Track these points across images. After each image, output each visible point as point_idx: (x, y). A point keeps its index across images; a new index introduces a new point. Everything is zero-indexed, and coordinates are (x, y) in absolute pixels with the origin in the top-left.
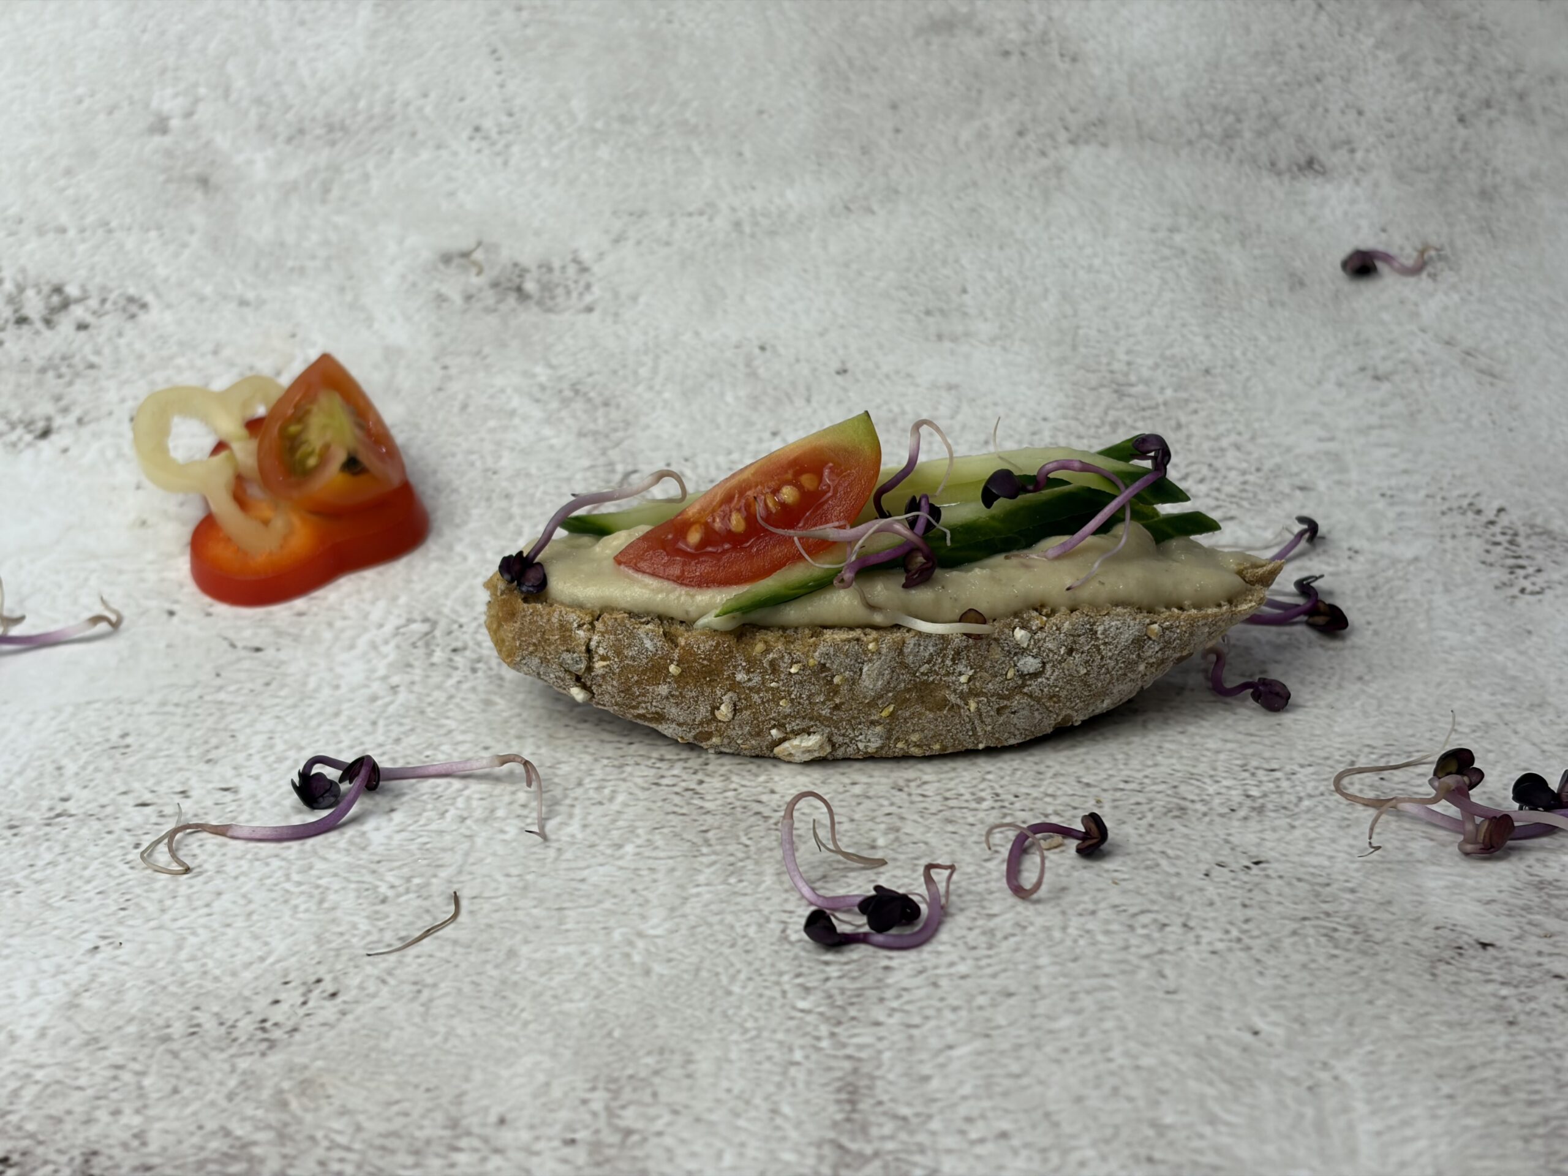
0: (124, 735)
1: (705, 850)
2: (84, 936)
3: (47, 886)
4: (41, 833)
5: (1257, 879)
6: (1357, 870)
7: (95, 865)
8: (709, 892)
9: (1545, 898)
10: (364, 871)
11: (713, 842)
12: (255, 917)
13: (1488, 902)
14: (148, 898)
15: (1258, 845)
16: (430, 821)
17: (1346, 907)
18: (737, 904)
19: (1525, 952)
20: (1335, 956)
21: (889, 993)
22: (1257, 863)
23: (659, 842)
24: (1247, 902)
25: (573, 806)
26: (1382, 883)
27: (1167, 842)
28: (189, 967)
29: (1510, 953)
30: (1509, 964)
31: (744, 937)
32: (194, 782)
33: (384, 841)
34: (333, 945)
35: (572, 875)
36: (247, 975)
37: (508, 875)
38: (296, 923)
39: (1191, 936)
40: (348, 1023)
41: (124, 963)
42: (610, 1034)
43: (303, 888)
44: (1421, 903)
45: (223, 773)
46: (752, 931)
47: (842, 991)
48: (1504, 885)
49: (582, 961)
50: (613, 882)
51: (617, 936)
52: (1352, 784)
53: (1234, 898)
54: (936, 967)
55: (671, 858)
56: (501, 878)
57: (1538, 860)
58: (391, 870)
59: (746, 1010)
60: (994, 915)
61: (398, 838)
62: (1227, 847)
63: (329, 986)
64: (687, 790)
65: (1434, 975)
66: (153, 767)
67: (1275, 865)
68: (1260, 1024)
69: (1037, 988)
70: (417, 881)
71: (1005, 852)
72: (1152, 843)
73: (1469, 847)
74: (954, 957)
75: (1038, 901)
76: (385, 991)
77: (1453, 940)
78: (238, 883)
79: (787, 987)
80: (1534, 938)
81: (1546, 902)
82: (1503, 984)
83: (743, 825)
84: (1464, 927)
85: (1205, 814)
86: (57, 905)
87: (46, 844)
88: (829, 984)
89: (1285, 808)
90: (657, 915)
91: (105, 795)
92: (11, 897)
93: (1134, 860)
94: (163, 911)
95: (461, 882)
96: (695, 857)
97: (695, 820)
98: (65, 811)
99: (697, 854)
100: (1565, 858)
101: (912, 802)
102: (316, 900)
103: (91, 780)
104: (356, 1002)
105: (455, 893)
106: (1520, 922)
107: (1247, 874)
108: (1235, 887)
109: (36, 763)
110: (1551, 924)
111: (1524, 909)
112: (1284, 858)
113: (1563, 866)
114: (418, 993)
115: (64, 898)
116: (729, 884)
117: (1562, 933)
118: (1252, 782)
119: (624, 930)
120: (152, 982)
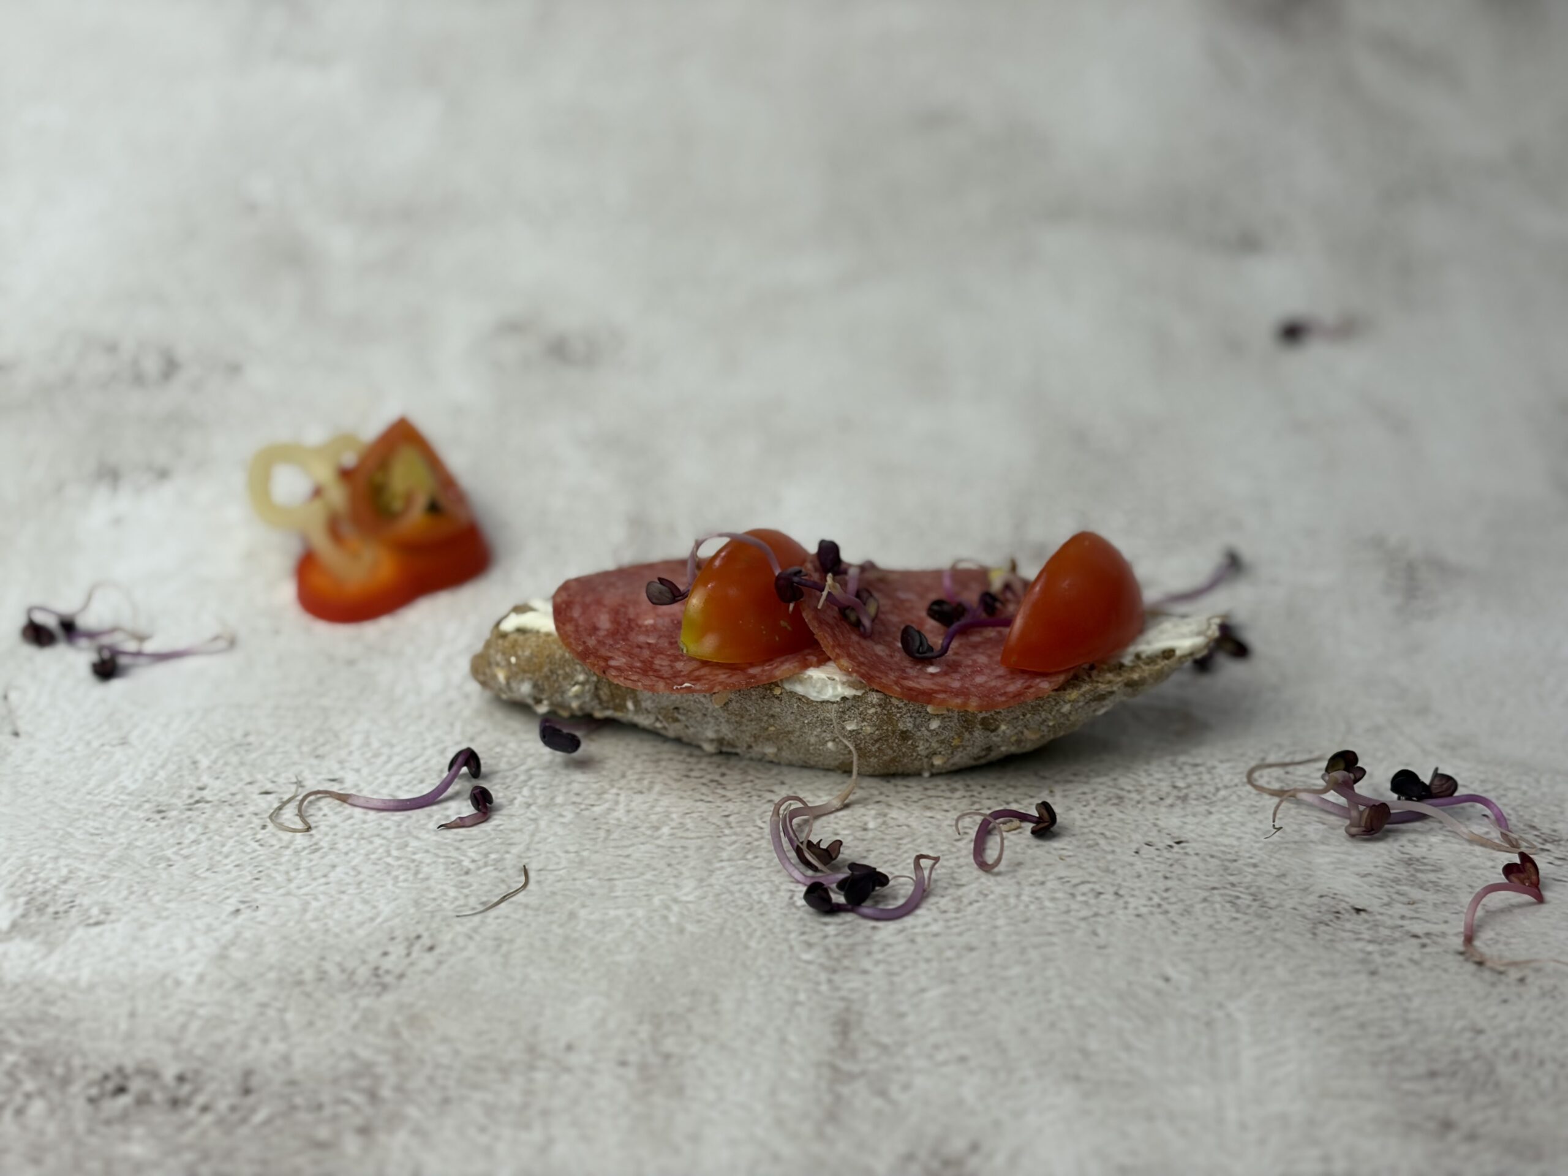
0: (246, 735)
1: (727, 831)
2: (229, 901)
3: (193, 860)
4: (184, 816)
5: (1177, 856)
6: (1260, 849)
7: (231, 843)
8: (731, 866)
9: (1413, 872)
10: (450, 848)
11: (733, 825)
12: (364, 886)
13: (1365, 876)
14: (277, 871)
15: (1180, 828)
17: (1249, 878)
19: (1391, 917)
20: (1236, 919)
21: (875, 948)
22: (1178, 843)
23: (690, 824)
24: (1168, 875)
25: (618, 795)
26: (1279, 859)
27: (1106, 825)
28: (314, 926)
29: (1379, 917)
30: (1377, 926)
31: (759, 902)
32: (307, 774)
34: (429, 908)
35: (620, 852)
36: (361, 932)
37: (567, 852)
38: (397, 891)
39: (1121, 902)
40: (443, 971)
41: (262, 923)
42: (652, 980)
43: (400, 862)
44: (1310, 876)
45: (330, 766)
46: (765, 898)
47: (838, 946)
48: (1380, 862)
49: (629, 921)
50: (653, 858)
51: (656, 901)
52: (1261, 776)
53: (1157, 871)
54: (914, 927)
55: (699, 838)
56: (562, 855)
57: (1410, 841)
58: (472, 847)
59: (761, 961)
60: (963, 885)
62: (1155, 830)
63: (426, 941)
64: (712, 781)
65: (1315, 934)
66: (272, 761)
67: (1194, 845)
68: (1171, 972)
69: (994, 944)
70: (493, 856)
71: (973, 834)
72: (1093, 826)
73: (1354, 830)
75: (999, 874)
76: (472, 945)
77: (1333, 907)
78: (347, 858)
79: (794, 943)
80: (1400, 905)
81: (1413, 875)
82: (1370, 942)
83: (758, 811)
84: (1343, 895)
85: (1138, 802)
86: (203, 875)
87: (190, 826)
88: (828, 941)
89: (1205, 797)
90: (689, 885)
91: (235, 785)
92: (165, 869)
93: (1078, 840)
94: (290, 880)
95: (529, 857)
96: (719, 837)
97: (719, 807)
98: (202, 798)
99: (720, 834)
100: (1433, 839)
101: (898, 792)
102: (412, 872)
103: (222, 772)
104: (450, 954)
105: (524, 866)
106: (1388, 892)
107: (1170, 851)
108: (1159, 862)
109: (176, 759)
110: (1416, 893)
111: (1393, 881)
112: (1200, 839)
113: (1431, 846)
114: (499, 946)
115: (208, 870)
116: (746, 859)
117: (1423, 901)
118: (1179, 775)
119: (661, 897)
120: (285, 938)
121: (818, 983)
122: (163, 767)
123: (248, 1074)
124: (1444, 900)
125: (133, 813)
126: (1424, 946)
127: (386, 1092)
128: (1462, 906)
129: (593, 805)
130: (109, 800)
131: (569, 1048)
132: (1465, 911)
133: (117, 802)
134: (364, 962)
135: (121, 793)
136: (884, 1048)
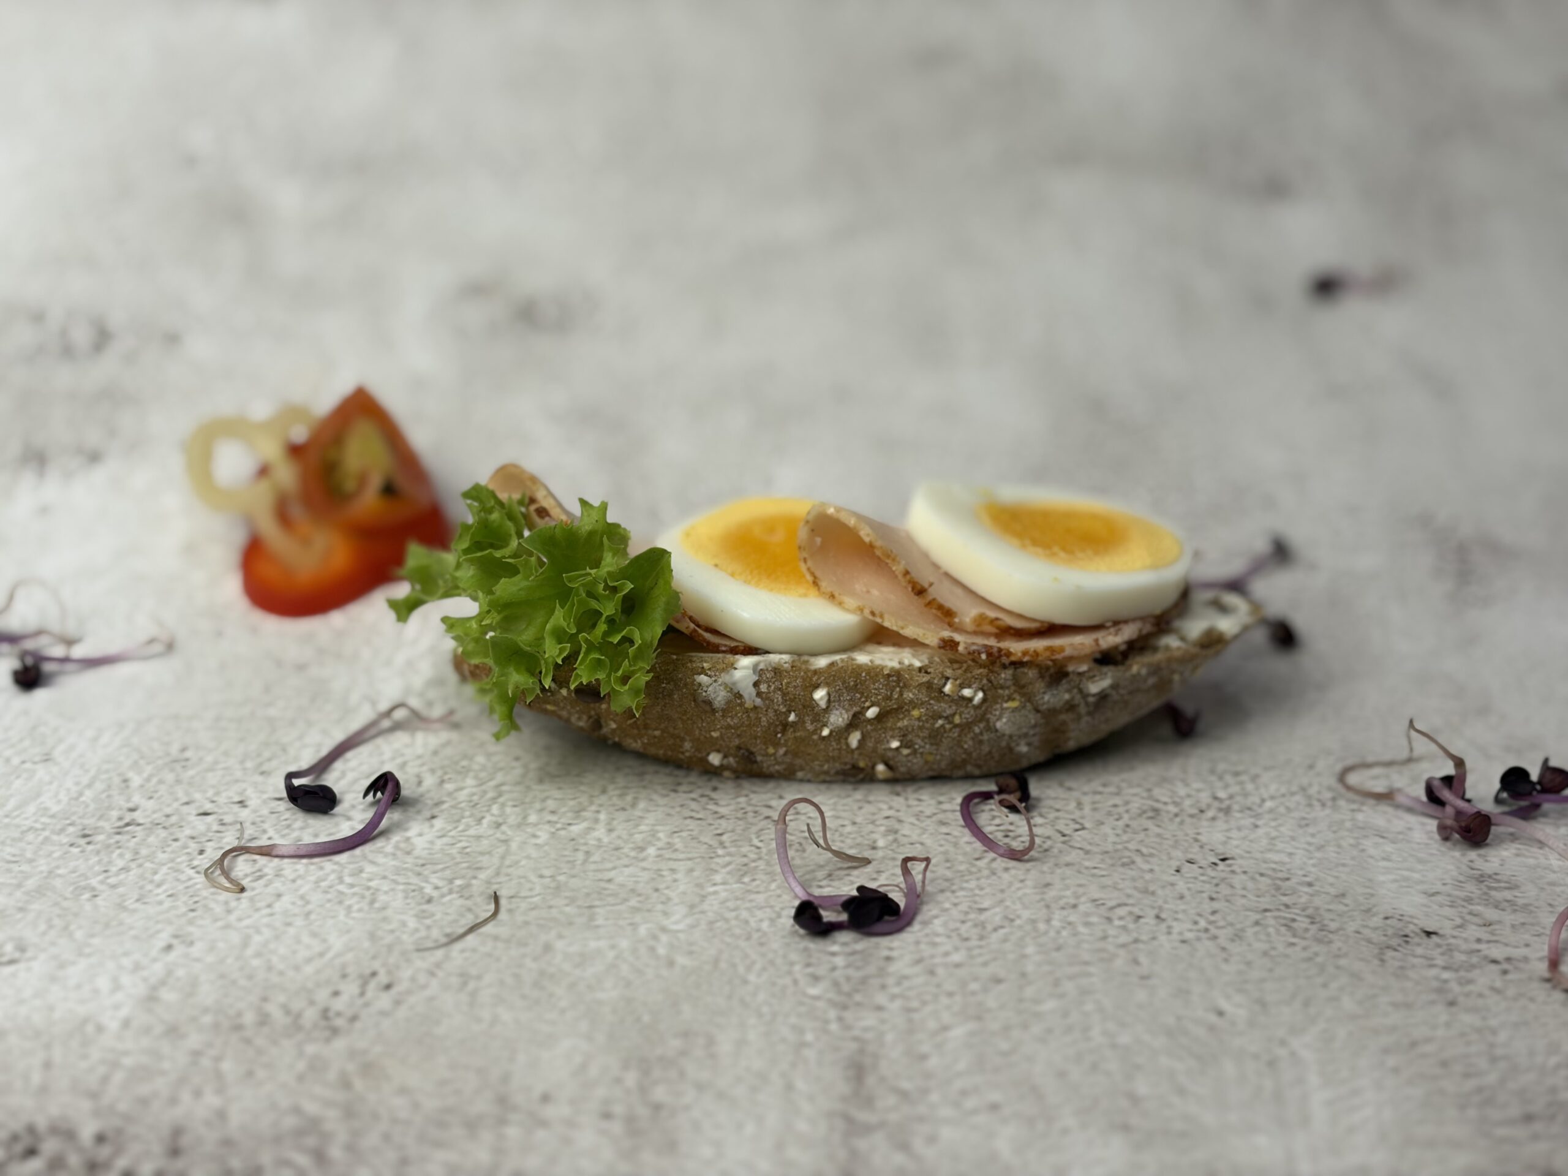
0: (184, 750)
1: (720, 852)
2: (160, 935)
3: (121, 890)
4: (112, 841)
5: (1223, 875)
6: (1314, 865)
7: (164, 870)
8: (726, 890)
9: (1485, 889)
10: (410, 874)
11: (727, 844)
12: (313, 917)
13: (1433, 895)
14: (214, 900)
15: (1225, 843)
16: (468, 827)
17: (1304, 900)
18: (751, 901)
19: (1466, 940)
20: (1293, 944)
21: (890, 981)
22: (1223, 860)
23: (679, 845)
24: (1214, 896)
25: (598, 812)
26: (1337, 877)
27: (1142, 841)
28: (256, 962)
29: (1452, 941)
30: (1451, 950)
31: (758, 930)
32: (250, 792)
33: (427, 846)
34: (385, 942)
35: (600, 876)
36: (309, 969)
37: (541, 877)
38: (351, 922)
39: (1163, 926)
40: (402, 1012)
41: (197, 960)
42: (639, 1020)
43: (355, 890)
44: (1372, 895)
45: (276, 784)
46: (765, 925)
47: (848, 979)
48: (1446, 878)
49: (611, 954)
50: (637, 882)
51: (643, 931)
53: (1202, 892)
55: (690, 859)
56: (535, 879)
58: (435, 872)
59: (761, 997)
60: (985, 910)
61: (439, 843)
62: (1196, 845)
63: (383, 978)
64: (702, 796)
65: (1382, 960)
66: (212, 778)
67: (1240, 861)
68: (1224, 1004)
69: (1023, 975)
70: (458, 882)
72: (1127, 842)
74: (948, 947)
76: (434, 983)
77: (1400, 929)
79: (798, 976)
80: (1474, 927)
81: (1486, 894)
82: (1445, 968)
83: (754, 829)
84: (1411, 917)
85: (1176, 815)
86: (132, 907)
87: (118, 851)
89: (1249, 809)
90: (679, 911)
91: (169, 805)
92: (89, 900)
94: (229, 912)
95: (500, 883)
96: (711, 858)
97: (710, 825)
98: (133, 820)
99: (713, 855)
100: (1505, 853)
101: (909, 806)
102: (367, 900)
103: (156, 792)
104: (409, 992)
105: (495, 893)
106: (1461, 912)
107: (1214, 870)
108: (1204, 882)
109: (104, 777)
110: (1491, 914)
111: (1465, 900)
112: (1247, 855)
113: (1502, 860)
114: (465, 984)
115: (138, 900)
116: (743, 883)
117: (1499, 922)
118: (1219, 784)
119: (649, 925)
120: (222, 976)
121: (827, 1022)
122: (89, 786)
123: (177, 1132)
124: (1522, 920)
125: (55, 838)
126: (1505, 972)
127: (335, 1152)
128: (1544, 928)
129: (570, 824)
130: (28, 823)
131: (546, 1098)
132: (1548, 932)
133: (38, 826)
134: (312, 1003)
135: (42, 816)
136: (904, 1095)
